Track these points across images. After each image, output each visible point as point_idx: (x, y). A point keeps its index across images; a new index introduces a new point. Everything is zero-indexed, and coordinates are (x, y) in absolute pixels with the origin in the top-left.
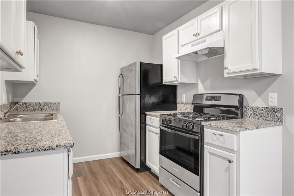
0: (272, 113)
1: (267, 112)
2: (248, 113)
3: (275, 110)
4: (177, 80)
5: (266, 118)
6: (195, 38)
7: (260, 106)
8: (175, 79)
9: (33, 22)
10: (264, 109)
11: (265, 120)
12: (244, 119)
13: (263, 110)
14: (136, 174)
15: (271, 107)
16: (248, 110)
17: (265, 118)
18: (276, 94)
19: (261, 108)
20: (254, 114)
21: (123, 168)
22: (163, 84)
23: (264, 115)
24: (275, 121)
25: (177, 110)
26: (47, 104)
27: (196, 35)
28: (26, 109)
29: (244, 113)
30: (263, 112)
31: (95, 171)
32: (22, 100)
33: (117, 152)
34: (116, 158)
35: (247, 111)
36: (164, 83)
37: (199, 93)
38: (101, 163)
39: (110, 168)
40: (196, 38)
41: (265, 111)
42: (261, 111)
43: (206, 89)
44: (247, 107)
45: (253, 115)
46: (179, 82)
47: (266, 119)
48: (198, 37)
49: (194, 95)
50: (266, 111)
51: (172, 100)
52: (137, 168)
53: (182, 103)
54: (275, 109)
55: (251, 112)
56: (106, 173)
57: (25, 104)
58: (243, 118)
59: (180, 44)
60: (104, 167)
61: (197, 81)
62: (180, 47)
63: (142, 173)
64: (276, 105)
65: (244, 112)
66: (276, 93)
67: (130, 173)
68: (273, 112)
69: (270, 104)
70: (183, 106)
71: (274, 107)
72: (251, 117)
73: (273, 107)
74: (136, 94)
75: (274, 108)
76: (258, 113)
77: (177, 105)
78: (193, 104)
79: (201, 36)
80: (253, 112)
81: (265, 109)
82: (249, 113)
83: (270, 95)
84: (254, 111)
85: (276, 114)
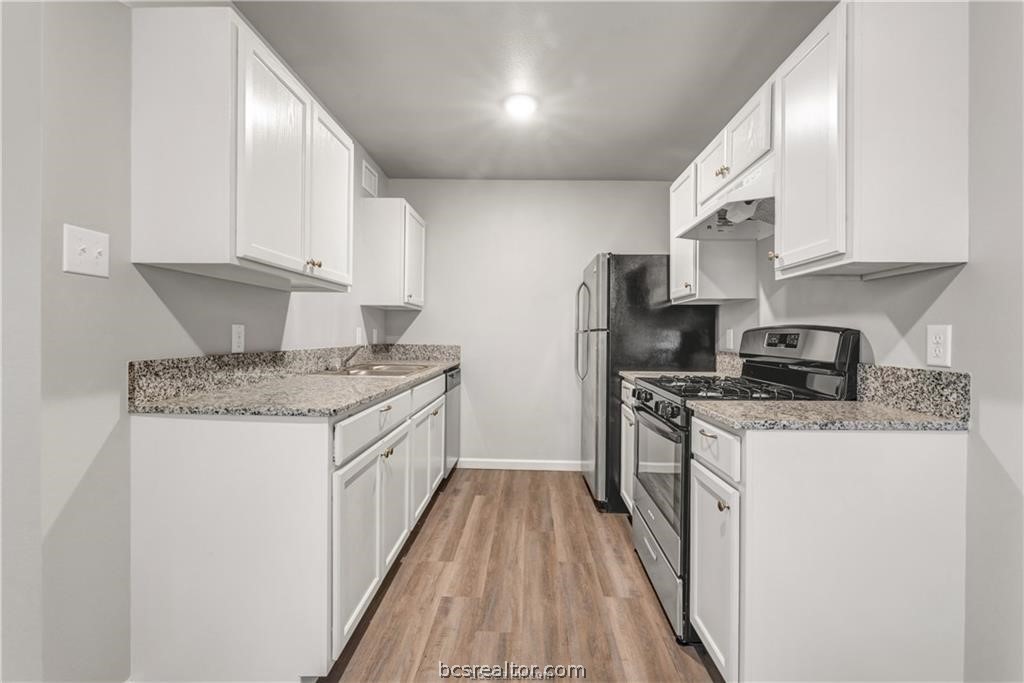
0: (933, 389)
1: (920, 385)
2: (870, 385)
3: (944, 381)
4: (693, 292)
5: (917, 402)
6: (722, 181)
7: (901, 366)
8: (687, 291)
9: (403, 200)
10: (910, 375)
11: (915, 410)
12: (858, 404)
13: (907, 379)
14: (595, 514)
15: (932, 369)
16: (868, 376)
17: (913, 403)
18: (949, 328)
19: (904, 371)
20: (885, 389)
21: (574, 495)
22: (673, 303)
23: (913, 394)
24: (941, 415)
25: (715, 371)
26: (438, 348)
27: (722, 172)
28: (404, 357)
29: (860, 386)
30: (908, 383)
31: (515, 490)
32: (397, 340)
33: (577, 460)
34: (575, 472)
35: (867, 379)
36: (675, 300)
37: (762, 325)
38: (537, 477)
39: (548, 490)
40: (725, 181)
41: (913, 380)
42: (902, 382)
43: (776, 314)
44: (867, 366)
45: (882, 392)
46: (697, 297)
47: (918, 407)
48: (729, 177)
49: (745, 333)
50: (918, 382)
51: (707, 344)
52: (599, 499)
53: (726, 354)
54: (943, 377)
55: (877, 384)
56: (534, 498)
57: (403, 346)
58: (855, 399)
59: (700, 200)
60: (538, 487)
61: (758, 294)
62: (699, 206)
63: (610, 516)
64: (949, 365)
65: (859, 383)
66: (947, 324)
67: (582, 509)
68: (938, 387)
69: (931, 361)
70: (727, 360)
71: (941, 369)
72: (876, 398)
73: (938, 370)
74: (598, 330)
75: (939, 374)
76: (894, 387)
77: (715, 359)
78: (742, 355)
79: (733, 173)
80: (884, 384)
81: (914, 376)
82: (872, 386)
83: (932, 329)
84: (886, 379)
85: (946, 392)
